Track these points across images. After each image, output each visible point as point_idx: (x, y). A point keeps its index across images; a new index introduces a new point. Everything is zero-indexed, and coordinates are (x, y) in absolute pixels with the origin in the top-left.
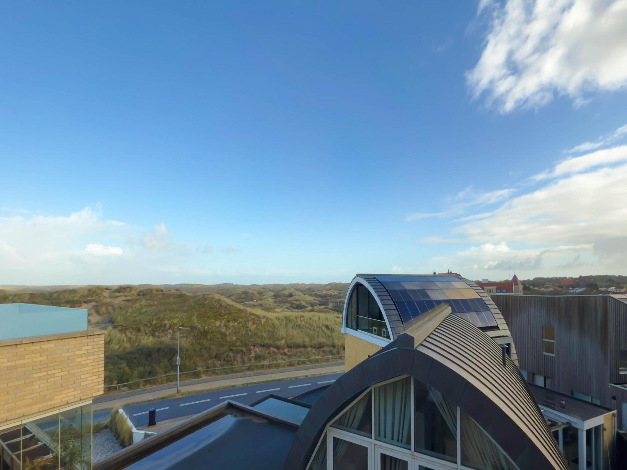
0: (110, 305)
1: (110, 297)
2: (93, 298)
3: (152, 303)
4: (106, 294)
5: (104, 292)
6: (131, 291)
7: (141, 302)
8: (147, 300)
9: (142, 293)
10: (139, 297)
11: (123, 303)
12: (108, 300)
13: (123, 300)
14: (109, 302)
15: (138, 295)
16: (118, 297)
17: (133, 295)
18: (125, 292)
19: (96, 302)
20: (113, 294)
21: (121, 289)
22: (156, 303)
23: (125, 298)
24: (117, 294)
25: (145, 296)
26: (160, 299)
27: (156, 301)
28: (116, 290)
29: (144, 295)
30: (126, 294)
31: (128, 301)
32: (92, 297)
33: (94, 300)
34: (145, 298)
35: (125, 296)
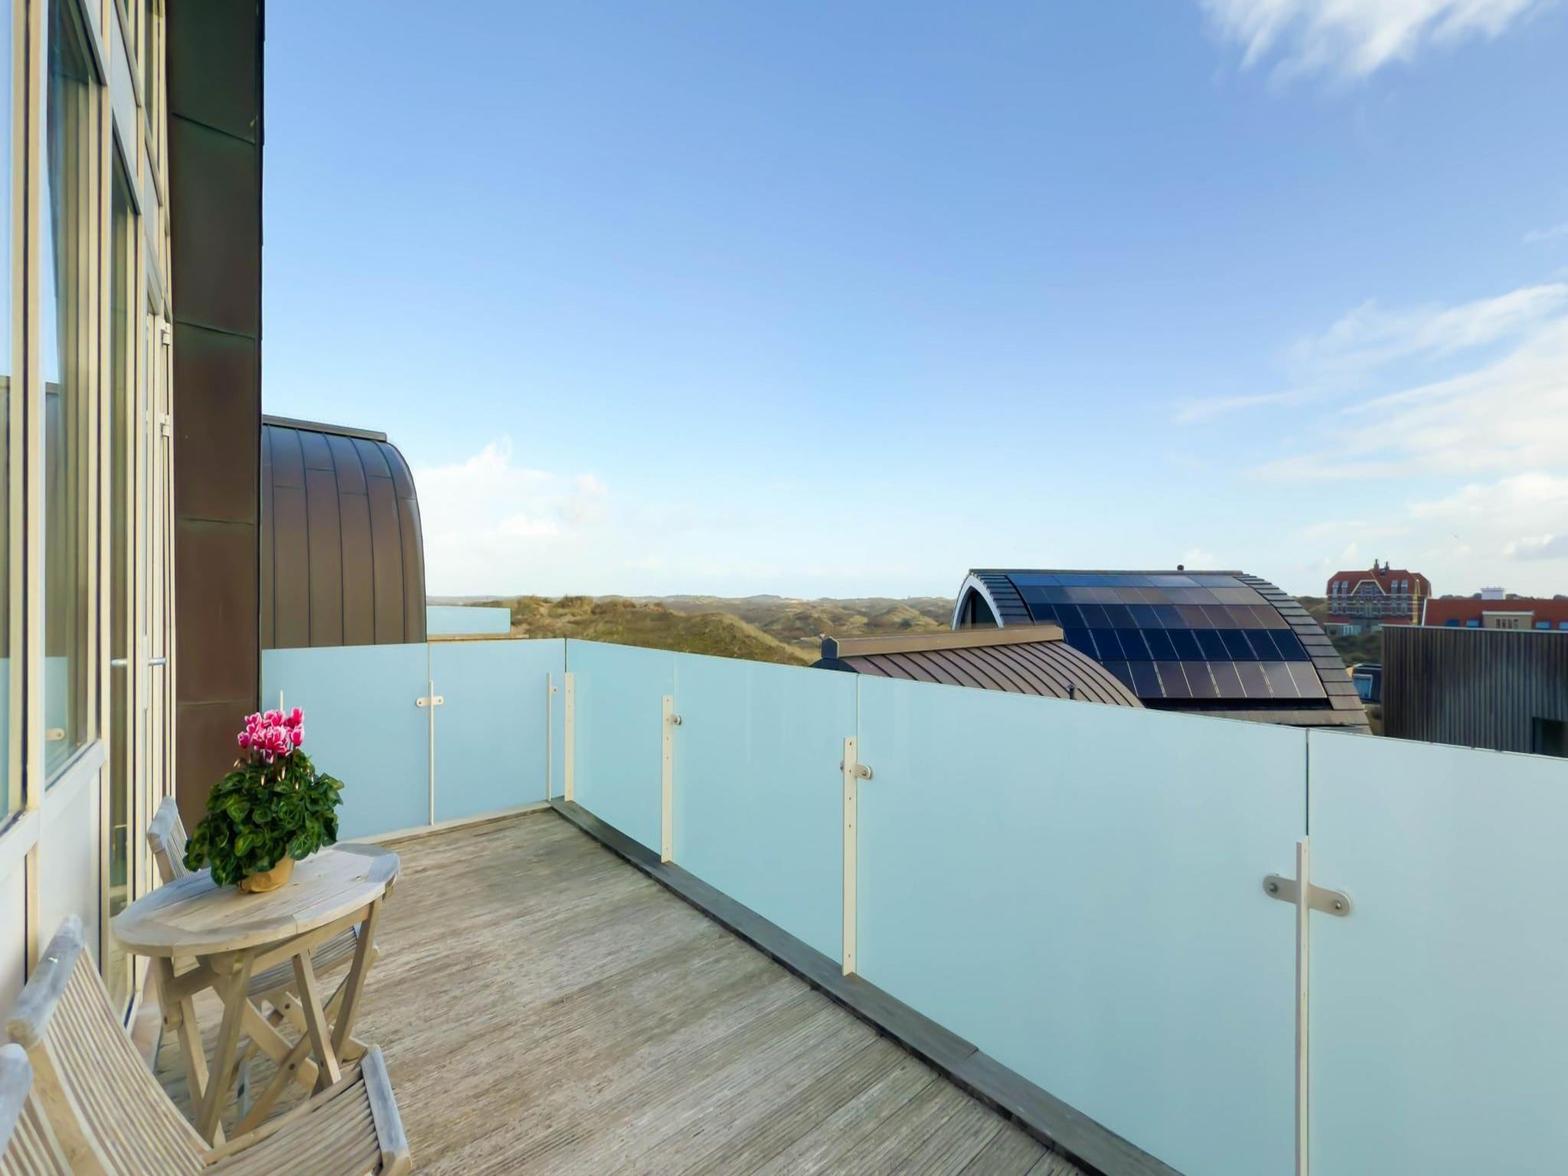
0: (550, 631)
1: (550, 615)
2: (525, 617)
3: (614, 629)
4: (543, 610)
5: (542, 606)
6: (581, 606)
7: (596, 626)
8: (606, 622)
9: (598, 610)
10: (594, 617)
11: (569, 626)
12: (547, 621)
13: (569, 622)
14: (548, 625)
15: (593, 613)
16: (561, 615)
17: (585, 612)
18: (573, 606)
19: (529, 624)
20: (554, 610)
21: (567, 602)
22: (620, 628)
23: (572, 619)
24: (560, 611)
25: (604, 615)
26: (628, 621)
27: (621, 624)
28: (559, 602)
29: (602, 613)
30: (574, 610)
31: (576, 623)
32: (523, 615)
33: (527, 619)
34: (603, 618)
35: (573, 615)
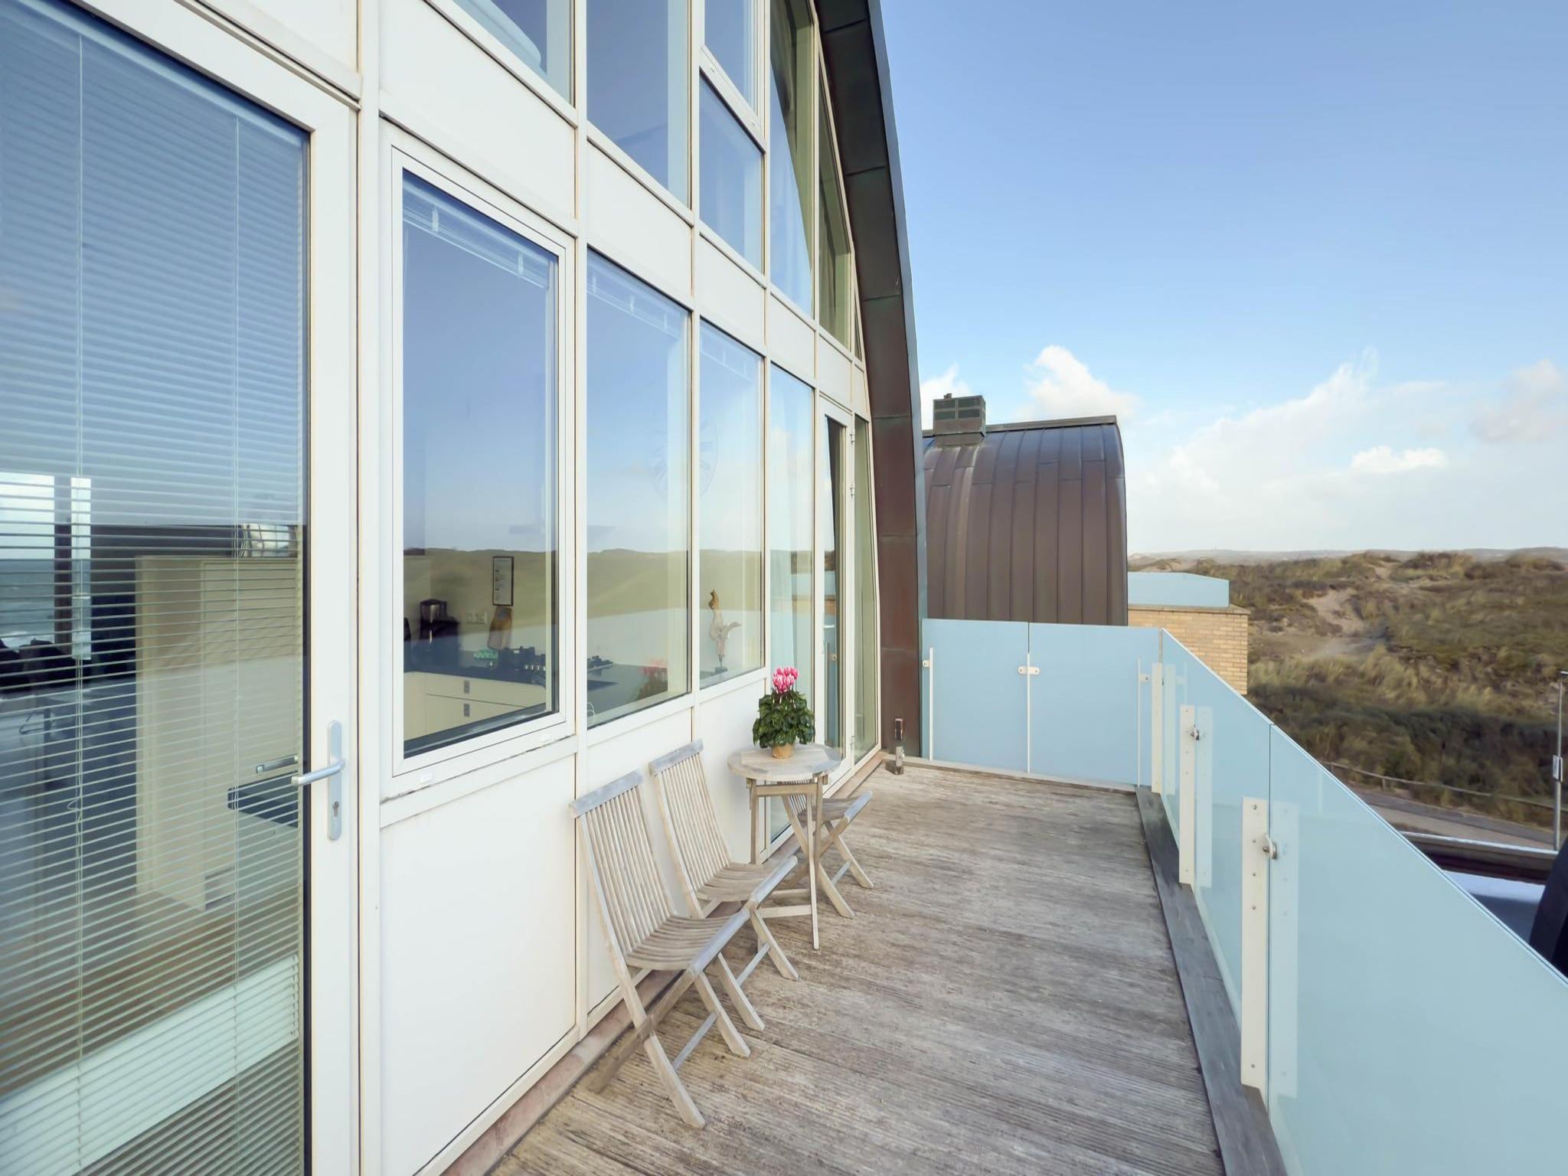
0: (1388, 598)
1: (1393, 578)
2: (1351, 579)
3: (1507, 601)
4: (1383, 571)
5: (1380, 566)
6: (1449, 566)
7: (1471, 596)
8: (1491, 590)
9: (1479, 572)
10: (1468, 583)
11: (1421, 595)
12: (1385, 586)
13: (1422, 588)
14: (1386, 591)
15: (1469, 576)
16: (1411, 579)
17: (1454, 575)
18: (1434, 567)
19: (1357, 588)
20: (1400, 572)
21: (1426, 561)
22: (1520, 601)
23: (1431, 584)
24: (1411, 572)
25: (1488, 581)
26: (1537, 591)
27: (1523, 594)
28: (1411, 561)
29: (1486, 576)
30: (1434, 572)
31: (1436, 590)
32: (1349, 577)
33: (1353, 583)
34: (1486, 584)
35: (1431, 578)
